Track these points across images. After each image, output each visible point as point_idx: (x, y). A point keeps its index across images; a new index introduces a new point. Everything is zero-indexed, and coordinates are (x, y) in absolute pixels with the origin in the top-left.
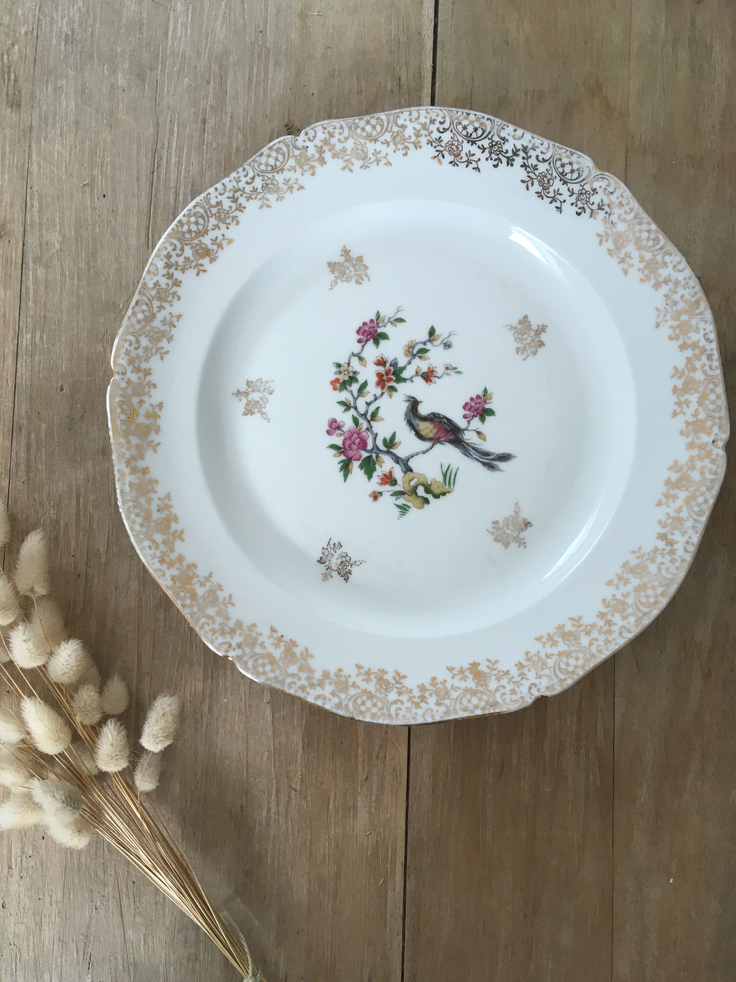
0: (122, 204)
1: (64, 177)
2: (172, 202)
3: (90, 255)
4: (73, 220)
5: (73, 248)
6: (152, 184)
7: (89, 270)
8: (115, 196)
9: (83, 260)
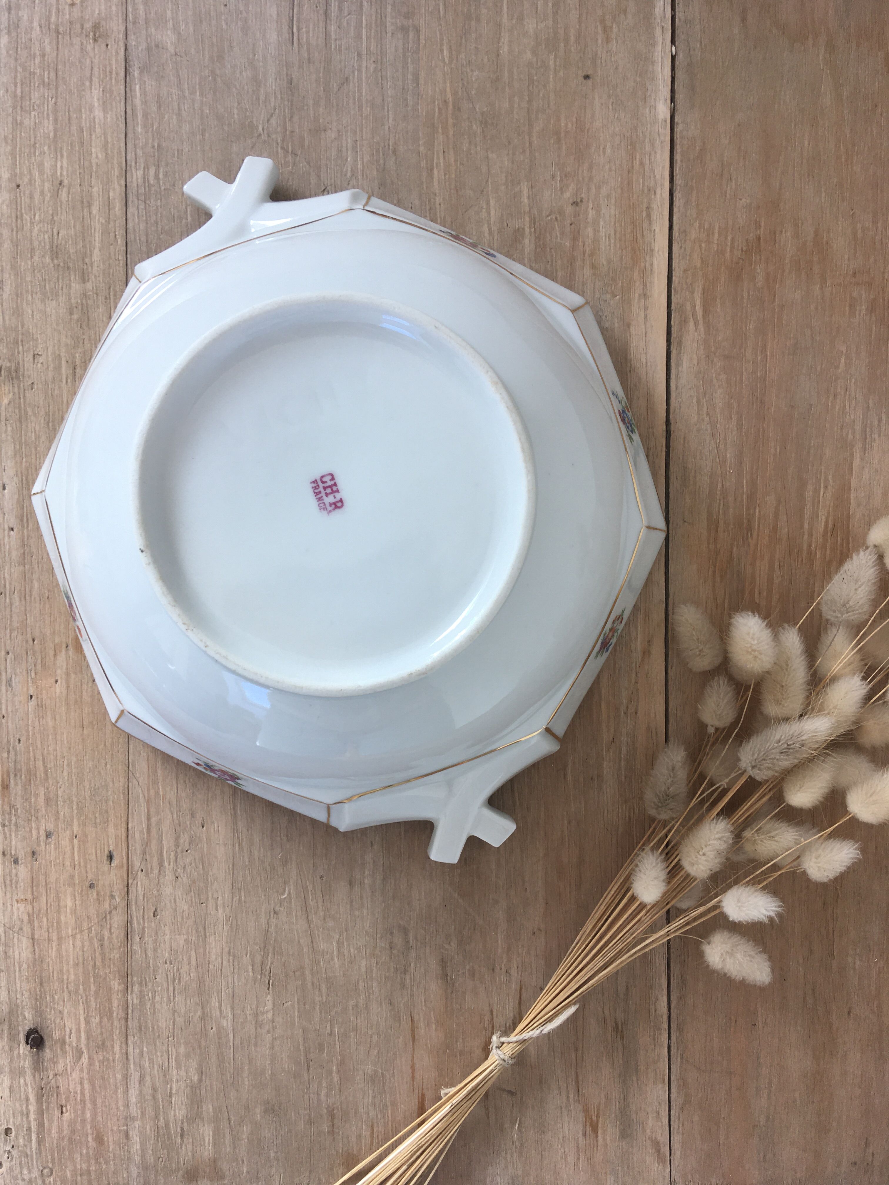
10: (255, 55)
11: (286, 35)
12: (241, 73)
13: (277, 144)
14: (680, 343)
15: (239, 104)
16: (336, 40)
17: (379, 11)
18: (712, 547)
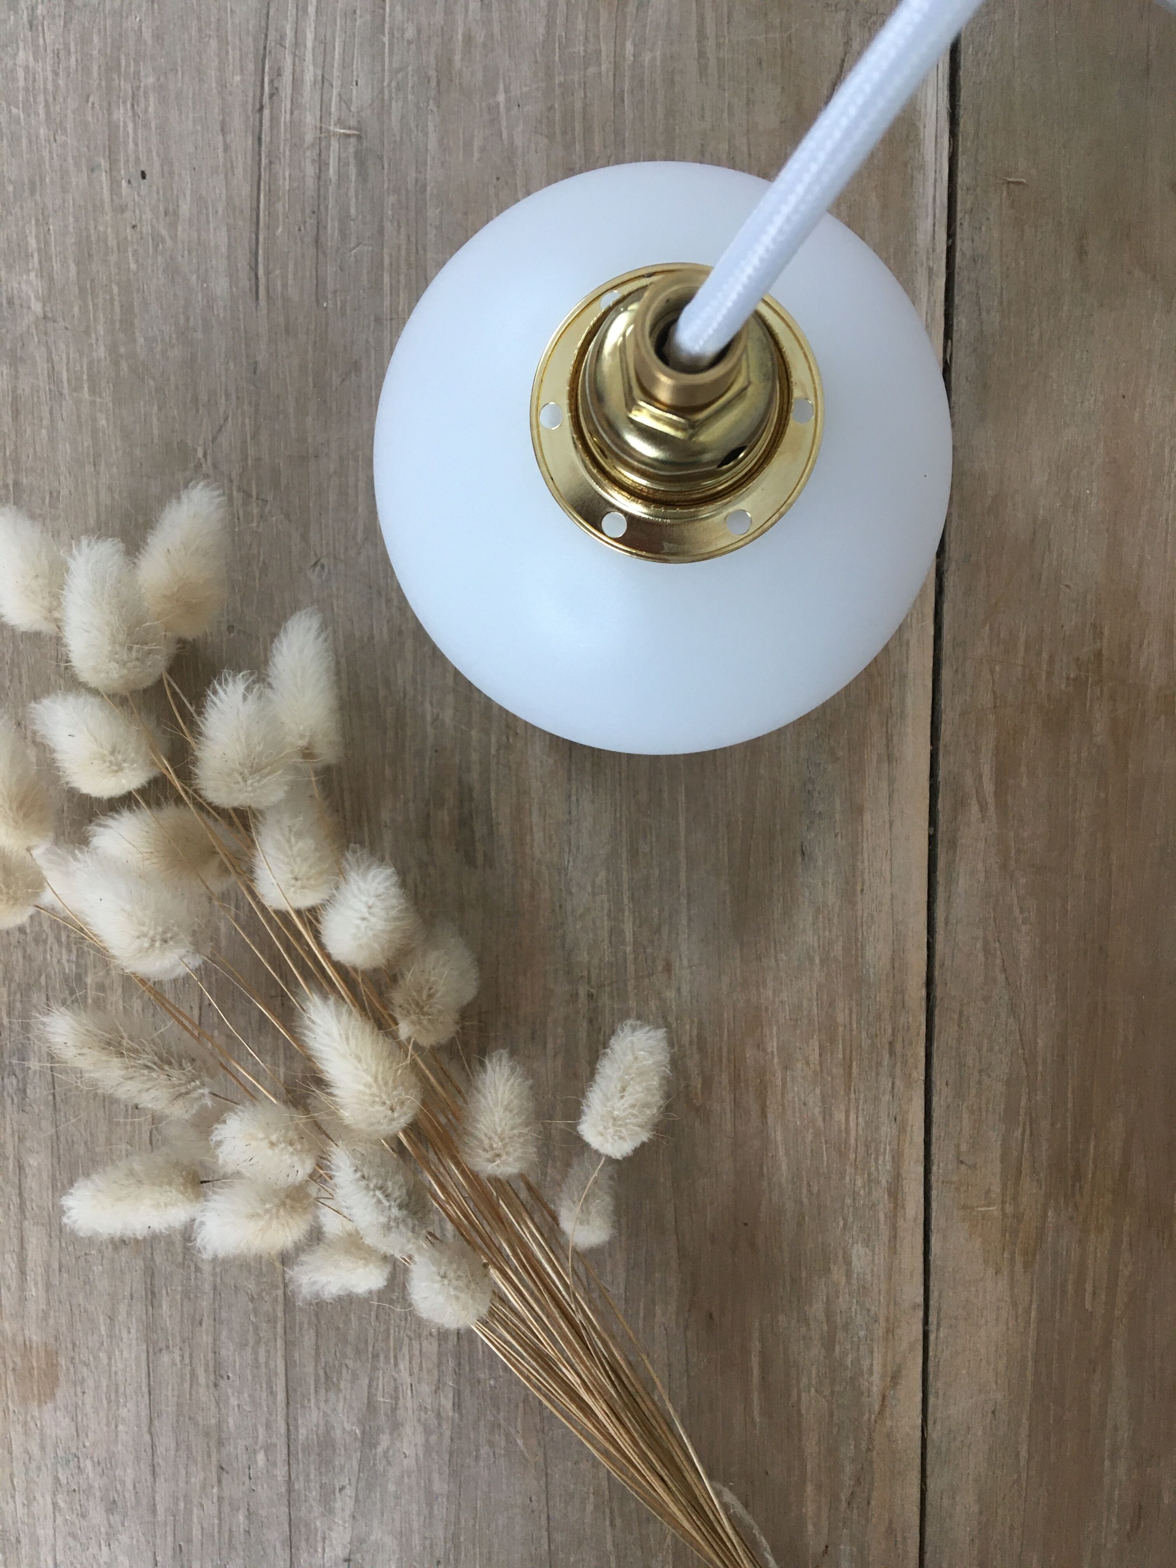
0: (188, 193)
1: (42, 131)
2: (310, 183)
3: (117, 325)
4: (71, 240)
5: (76, 310)
6: (260, 139)
7: (116, 364)
8: (171, 173)
9: (101, 343)
10: (188, 320)
11: (245, 283)
12: (164, 352)
13: (231, 481)
14: (953, 844)
15: (160, 409)
16: (335, 292)
17: (413, 239)
18: (1009, 1209)
